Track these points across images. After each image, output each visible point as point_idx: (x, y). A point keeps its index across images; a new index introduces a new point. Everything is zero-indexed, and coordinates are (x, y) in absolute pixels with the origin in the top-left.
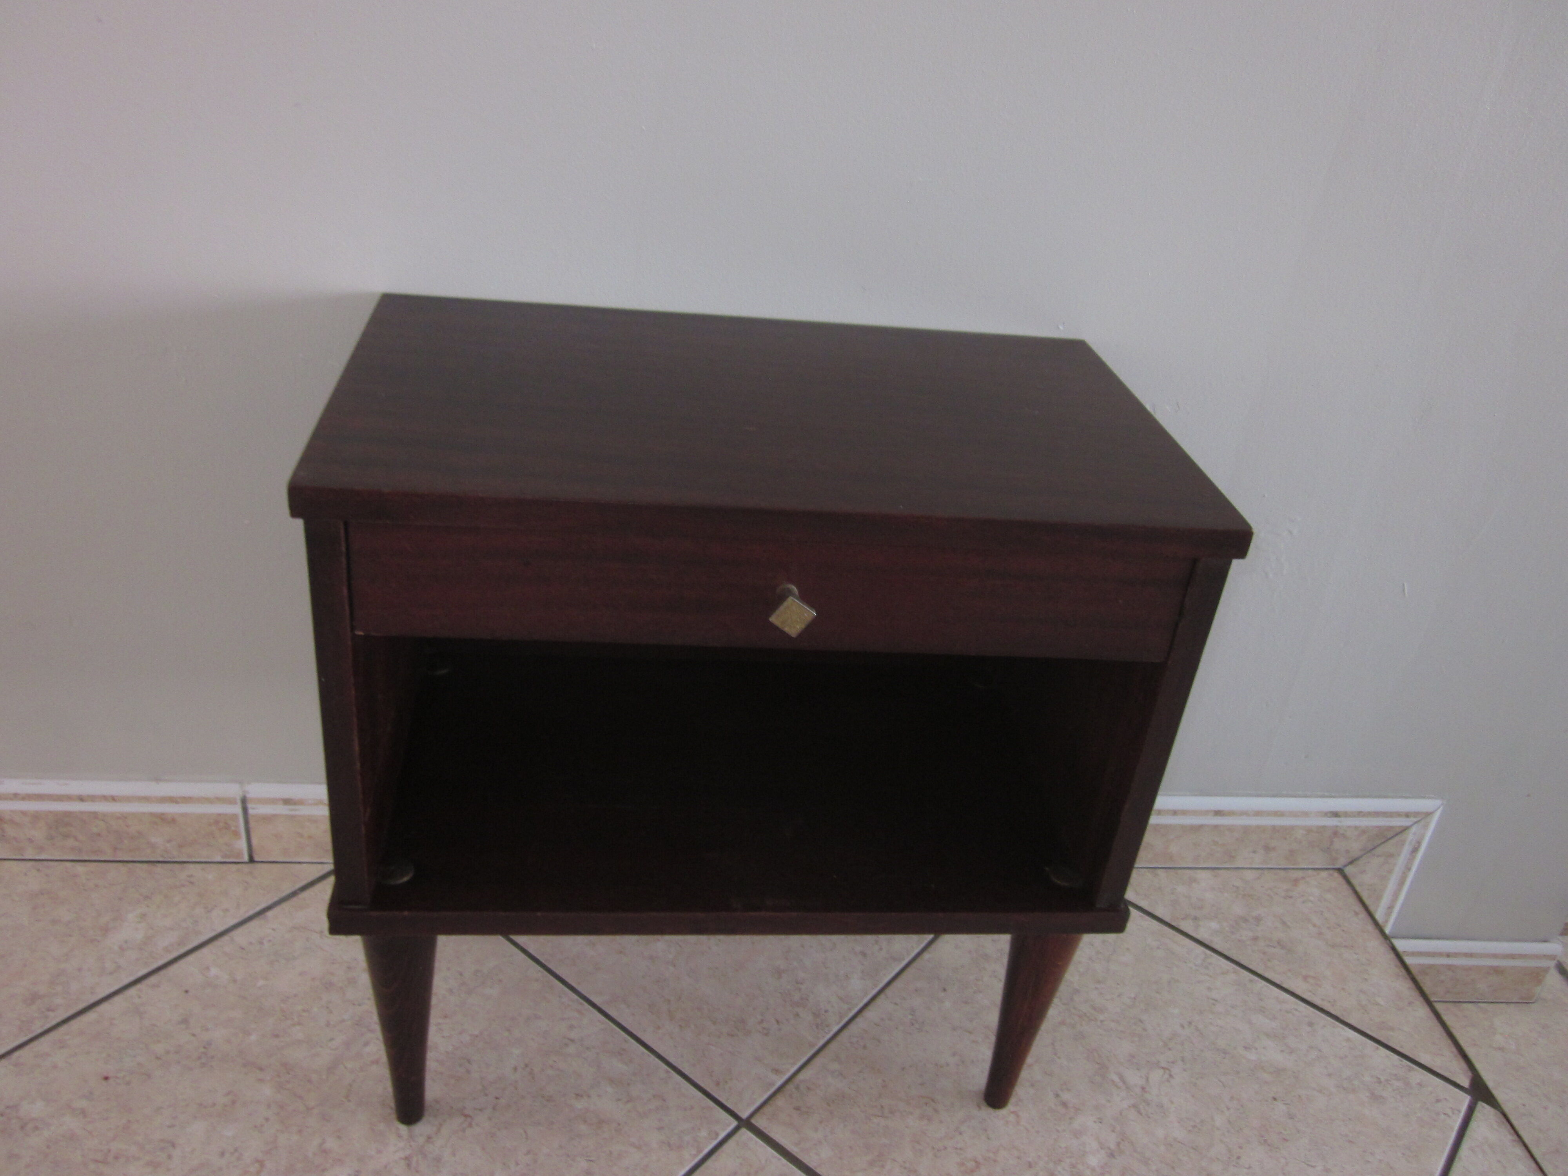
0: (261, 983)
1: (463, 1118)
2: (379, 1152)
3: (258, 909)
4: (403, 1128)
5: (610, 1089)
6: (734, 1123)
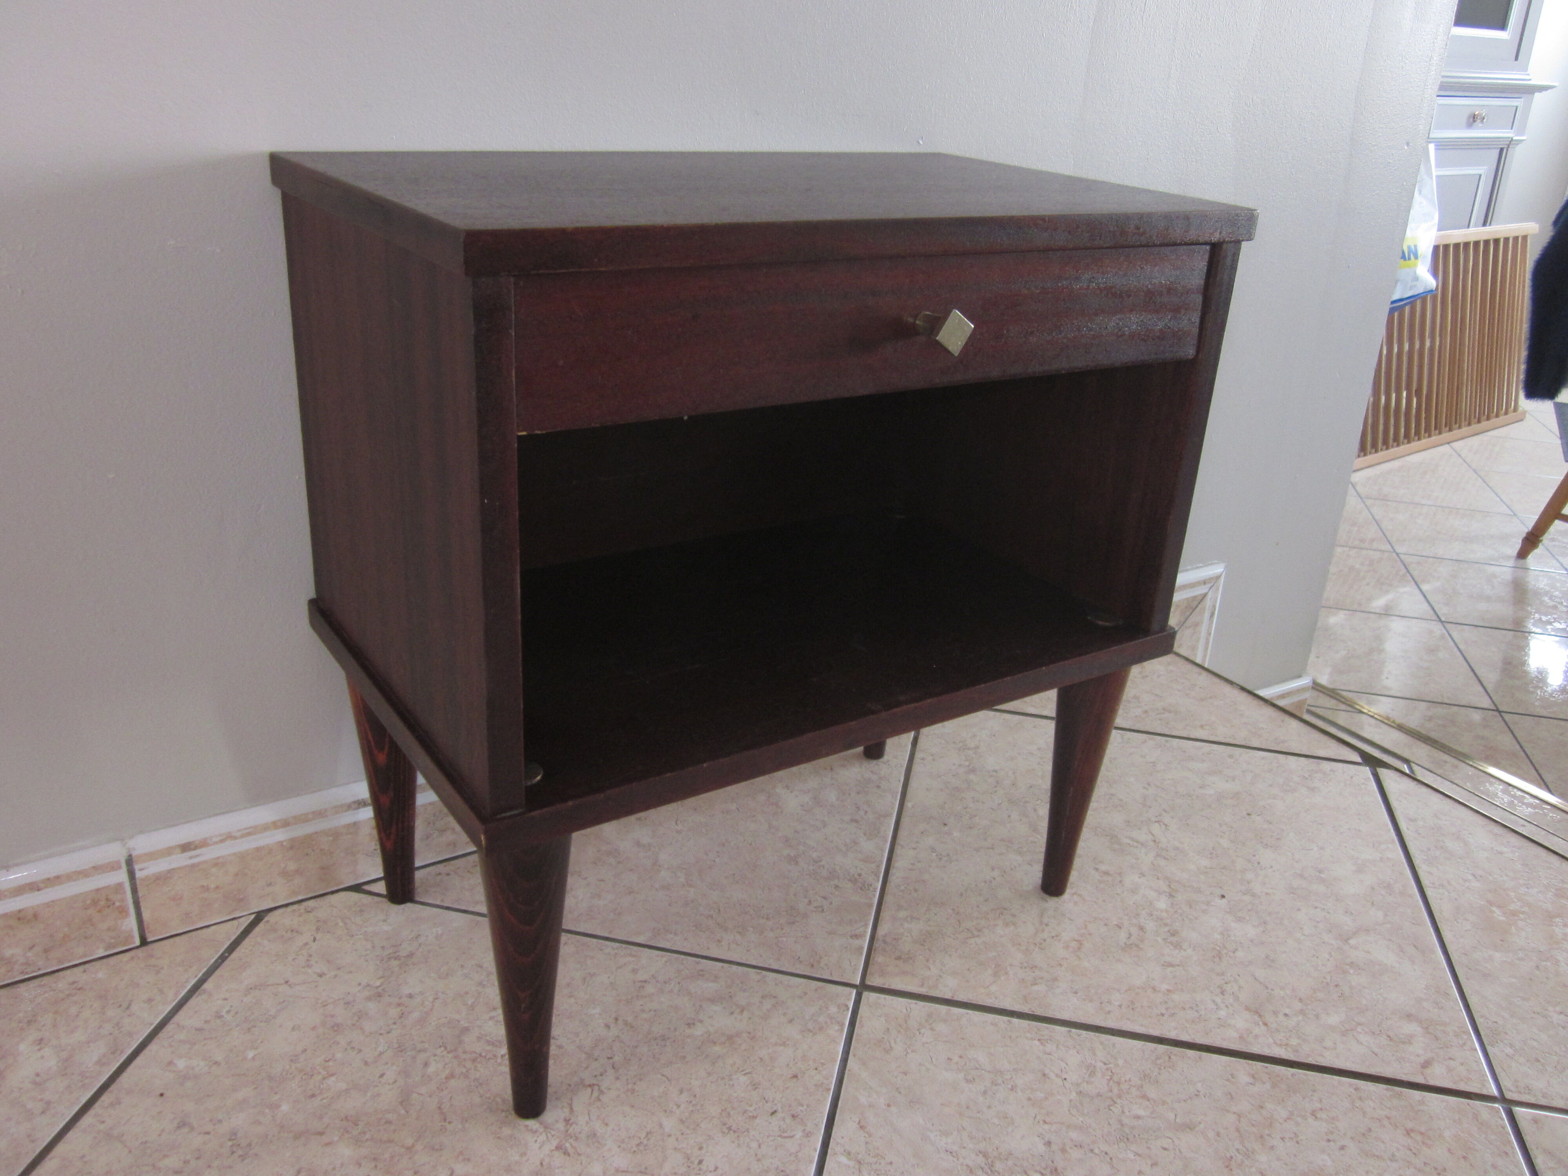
0: (251, 1054)
1: (589, 1090)
2: (523, 1154)
3: (189, 986)
4: (531, 1123)
5: (717, 1008)
6: (854, 992)
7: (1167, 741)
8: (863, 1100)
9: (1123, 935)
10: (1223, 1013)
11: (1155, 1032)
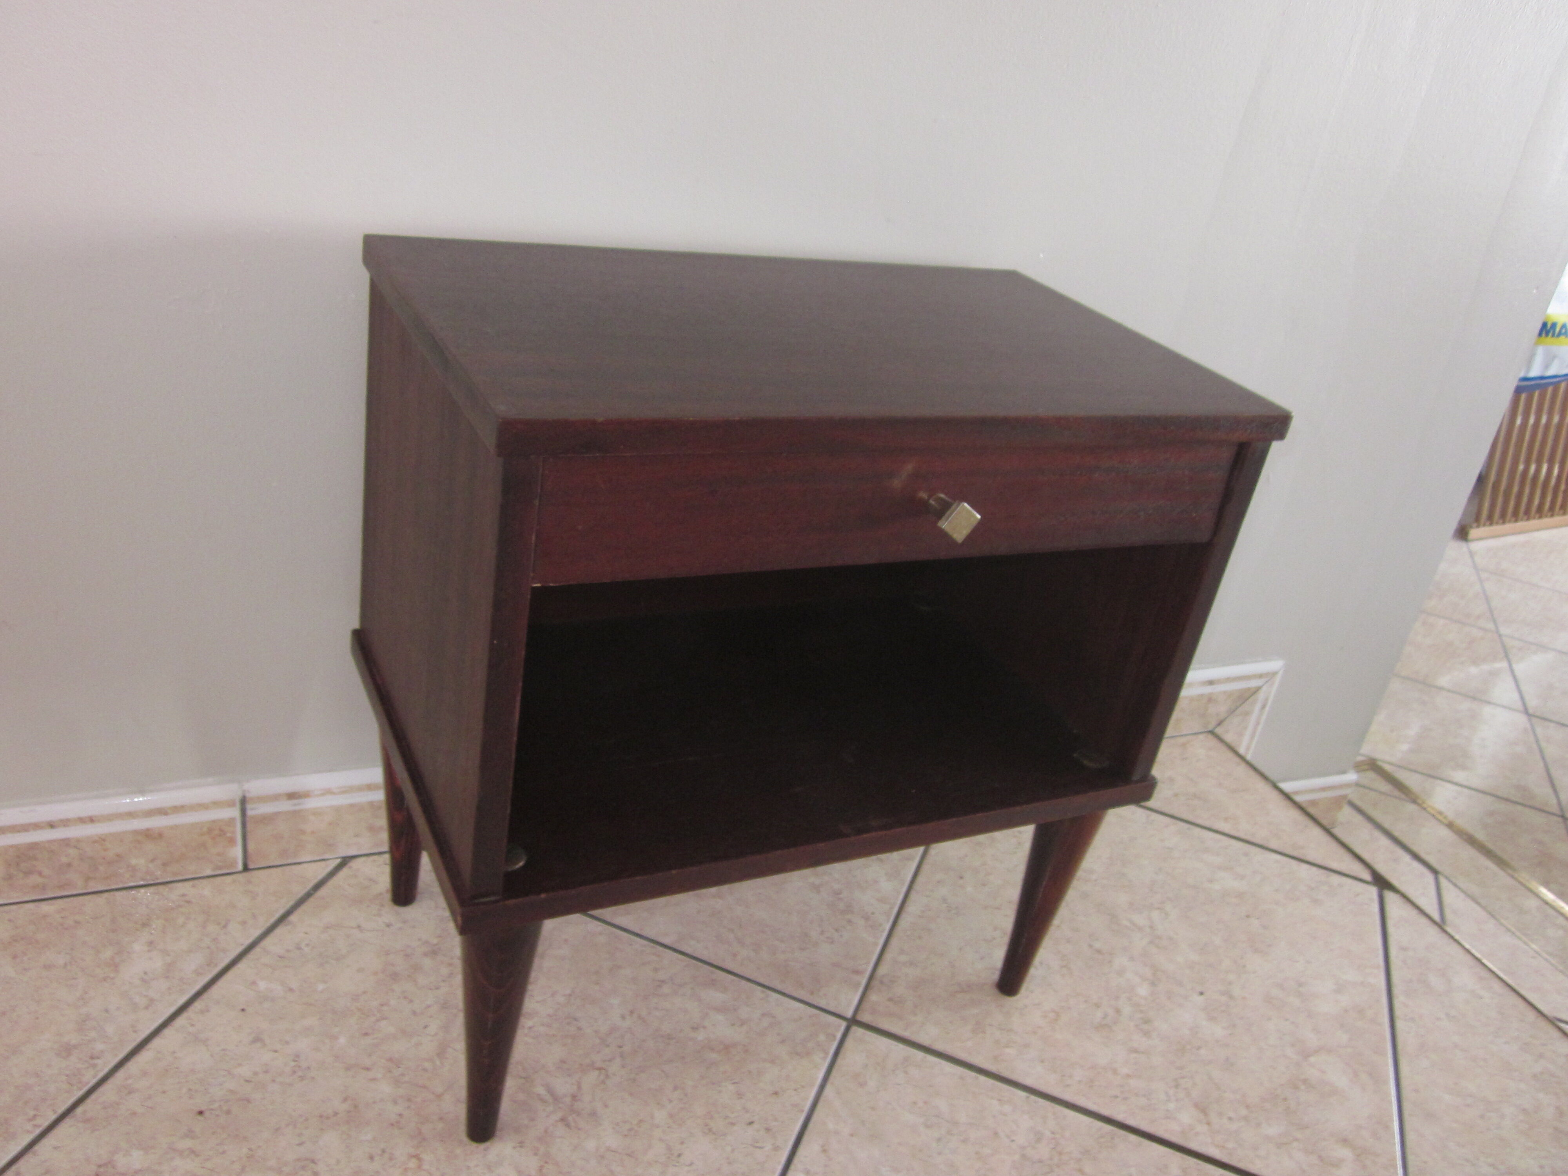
0: (321, 987)
1: (597, 1073)
3: (277, 915)
5: (720, 1017)
6: (844, 1024)
7: (1188, 829)
8: (831, 1126)
9: (1099, 1014)
10: (1172, 1106)
11: (1105, 1112)
